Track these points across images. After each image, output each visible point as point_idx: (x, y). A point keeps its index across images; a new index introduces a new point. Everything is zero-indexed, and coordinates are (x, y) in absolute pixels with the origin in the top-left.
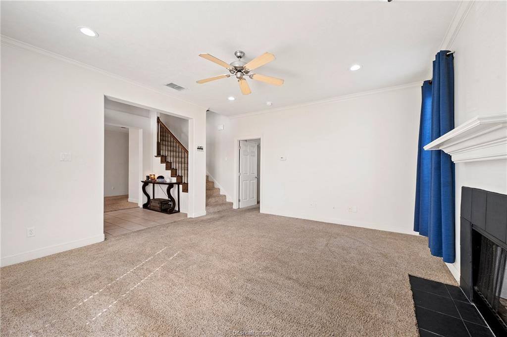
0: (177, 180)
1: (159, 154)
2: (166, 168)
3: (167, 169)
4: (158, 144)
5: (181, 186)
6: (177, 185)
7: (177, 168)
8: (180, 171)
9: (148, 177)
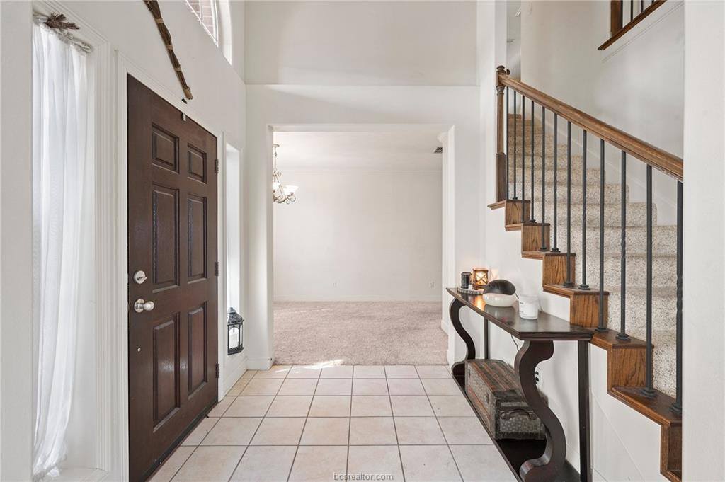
0: (574, 310)
1: (502, 194)
2: (524, 249)
3: (527, 250)
4: (501, 160)
5: (598, 356)
6: (574, 345)
7: (577, 248)
8: (593, 266)
9: (466, 279)
